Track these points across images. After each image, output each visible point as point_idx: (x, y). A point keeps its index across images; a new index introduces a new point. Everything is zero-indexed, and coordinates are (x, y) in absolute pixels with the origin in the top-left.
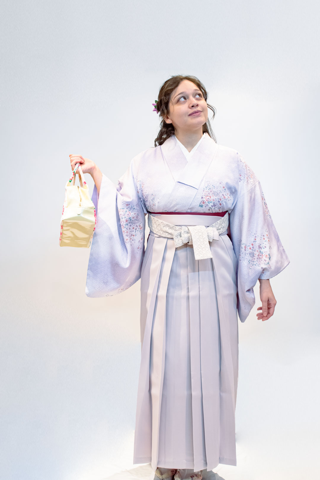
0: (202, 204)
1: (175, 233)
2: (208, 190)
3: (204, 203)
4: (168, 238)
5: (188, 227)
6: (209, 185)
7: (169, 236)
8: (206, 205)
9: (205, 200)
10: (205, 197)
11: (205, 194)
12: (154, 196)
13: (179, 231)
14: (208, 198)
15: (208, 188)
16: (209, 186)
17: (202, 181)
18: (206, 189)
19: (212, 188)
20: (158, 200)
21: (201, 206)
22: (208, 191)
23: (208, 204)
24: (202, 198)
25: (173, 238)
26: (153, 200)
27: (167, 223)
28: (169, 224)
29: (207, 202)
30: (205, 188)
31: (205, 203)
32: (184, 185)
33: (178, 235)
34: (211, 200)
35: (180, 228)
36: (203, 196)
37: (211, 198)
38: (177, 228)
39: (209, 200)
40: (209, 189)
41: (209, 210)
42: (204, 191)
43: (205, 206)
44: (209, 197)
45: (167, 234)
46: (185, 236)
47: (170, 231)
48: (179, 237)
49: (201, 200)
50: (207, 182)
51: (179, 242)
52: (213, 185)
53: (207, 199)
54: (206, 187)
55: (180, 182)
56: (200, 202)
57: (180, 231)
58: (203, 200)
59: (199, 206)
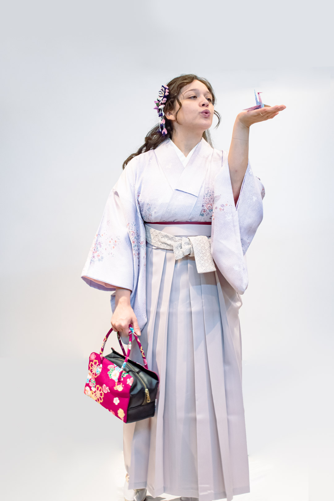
0: (203, 212)
1: (175, 244)
4: (167, 250)
5: (189, 237)
6: (209, 191)
7: (168, 248)
8: (207, 213)
9: (206, 208)
10: (206, 205)
11: (206, 202)
12: (149, 205)
13: (178, 243)
14: (208, 205)
15: (208, 195)
16: (209, 193)
17: (202, 187)
18: (207, 196)
19: (213, 195)
20: (155, 210)
21: (202, 215)
22: (208, 199)
23: (209, 212)
24: (203, 206)
25: (173, 250)
26: (150, 210)
27: (166, 234)
28: (168, 235)
29: (208, 210)
31: (206, 212)
32: (183, 193)
33: (178, 246)
34: (212, 208)
35: (180, 238)
36: (204, 205)
38: (177, 238)
39: (210, 208)
40: (209, 196)
41: (210, 218)
42: (204, 198)
43: (207, 215)
44: (210, 205)
45: (166, 245)
46: (186, 248)
47: (169, 242)
48: (179, 248)
49: (201, 208)
50: (207, 188)
51: (179, 254)
52: (213, 192)
53: (208, 207)
54: (206, 194)
55: (178, 189)
56: (201, 211)
57: (180, 242)
58: (204, 208)
59: (200, 215)
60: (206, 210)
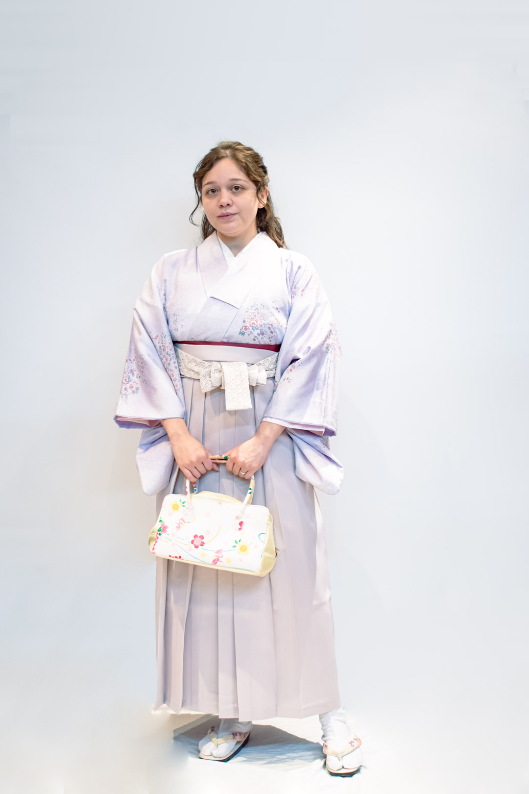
0: (243, 330)
1: (203, 371)
2: (253, 311)
3: (246, 329)
4: (194, 379)
5: (221, 363)
6: (256, 303)
7: (196, 376)
9: (248, 325)
10: (248, 321)
11: (249, 317)
12: (176, 315)
13: (207, 369)
14: (252, 322)
15: (254, 308)
16: (256, 305)
17: (246, 296)
19: (261, 308)
21: (243, 334)
22: (254, 313)
23: (252, 331)
24: (244, 321)
25: (200, 380)
26: (176, 323)
29: (251, 328)
30: (250, 308)
31: (248, 330)
32: (220, 302)
33: (206, 374)
34: (257, 326)
35: (211, 364)
36: (246, 320)
37: (257, 322)
38: (207, 364)
39: (253, 325)
40: (255, 310)
41: (254, 340)
42: (247, 312)
43: (249, 335)
44: (254, 321)
45: (193, 373)
46: (216, 376)
47: (196, 369)
48: (208, 377)
49: (242, 324)
50: (254, 299)
51: (207, 386)
52: (261, 305)
54: (252, 307)
55: (214, 296)
56: (241, 328)
57: (209, 369)
58: (246, 325)
59: (240, 333)
60: (247, 327)
